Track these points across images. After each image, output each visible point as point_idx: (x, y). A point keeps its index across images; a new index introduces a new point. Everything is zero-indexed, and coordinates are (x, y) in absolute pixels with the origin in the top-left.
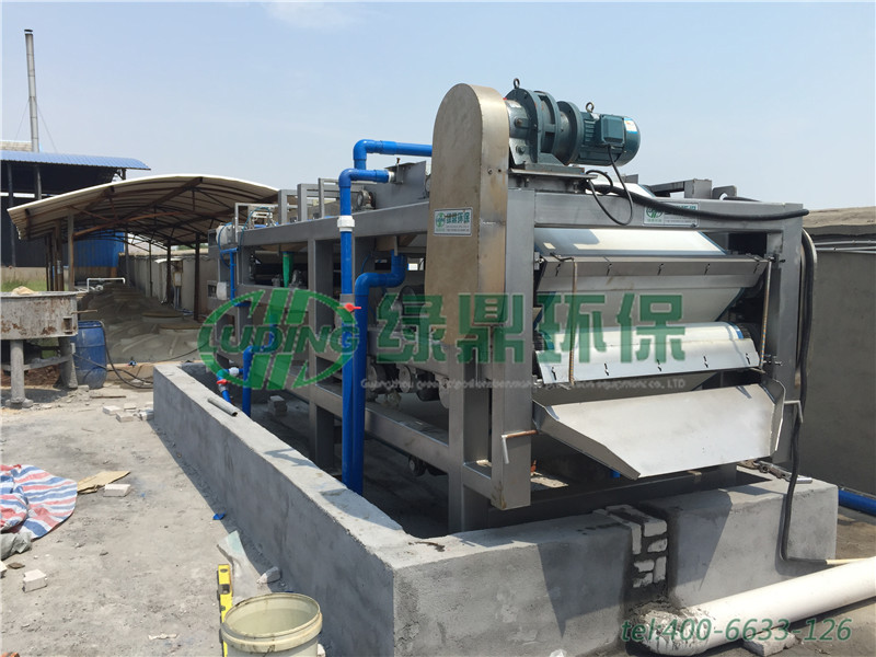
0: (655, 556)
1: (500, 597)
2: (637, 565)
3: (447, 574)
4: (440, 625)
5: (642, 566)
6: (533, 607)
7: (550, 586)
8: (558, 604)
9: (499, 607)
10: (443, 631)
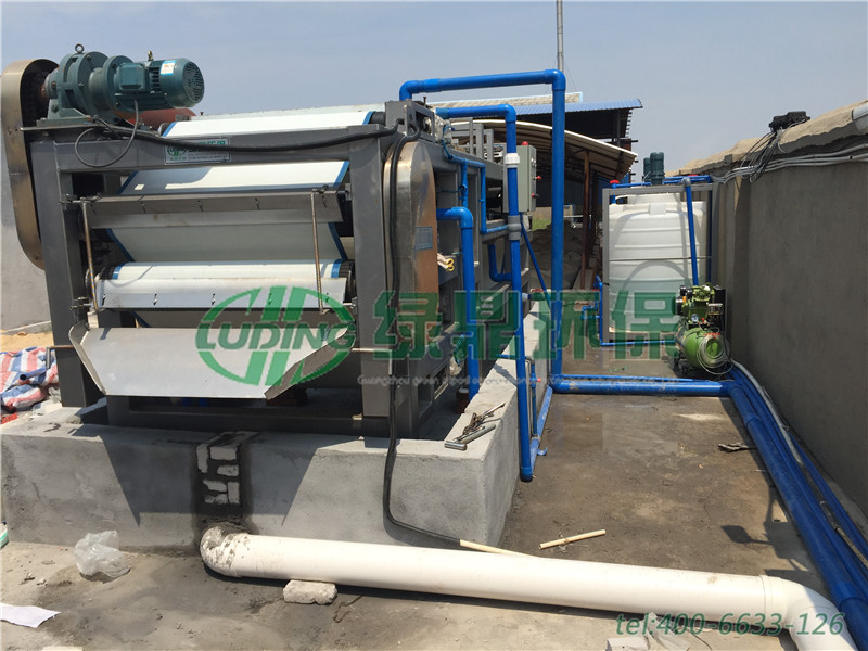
0: (226, 480)
1: (78, 476)
2: (206, 482)
3: (34, 447)
4: (34, 484)
5: (213, 486)
6: (108, 492)
7: (121, 479)
8: (130, 495)
9: (79, 484)
10: (37, 489)
